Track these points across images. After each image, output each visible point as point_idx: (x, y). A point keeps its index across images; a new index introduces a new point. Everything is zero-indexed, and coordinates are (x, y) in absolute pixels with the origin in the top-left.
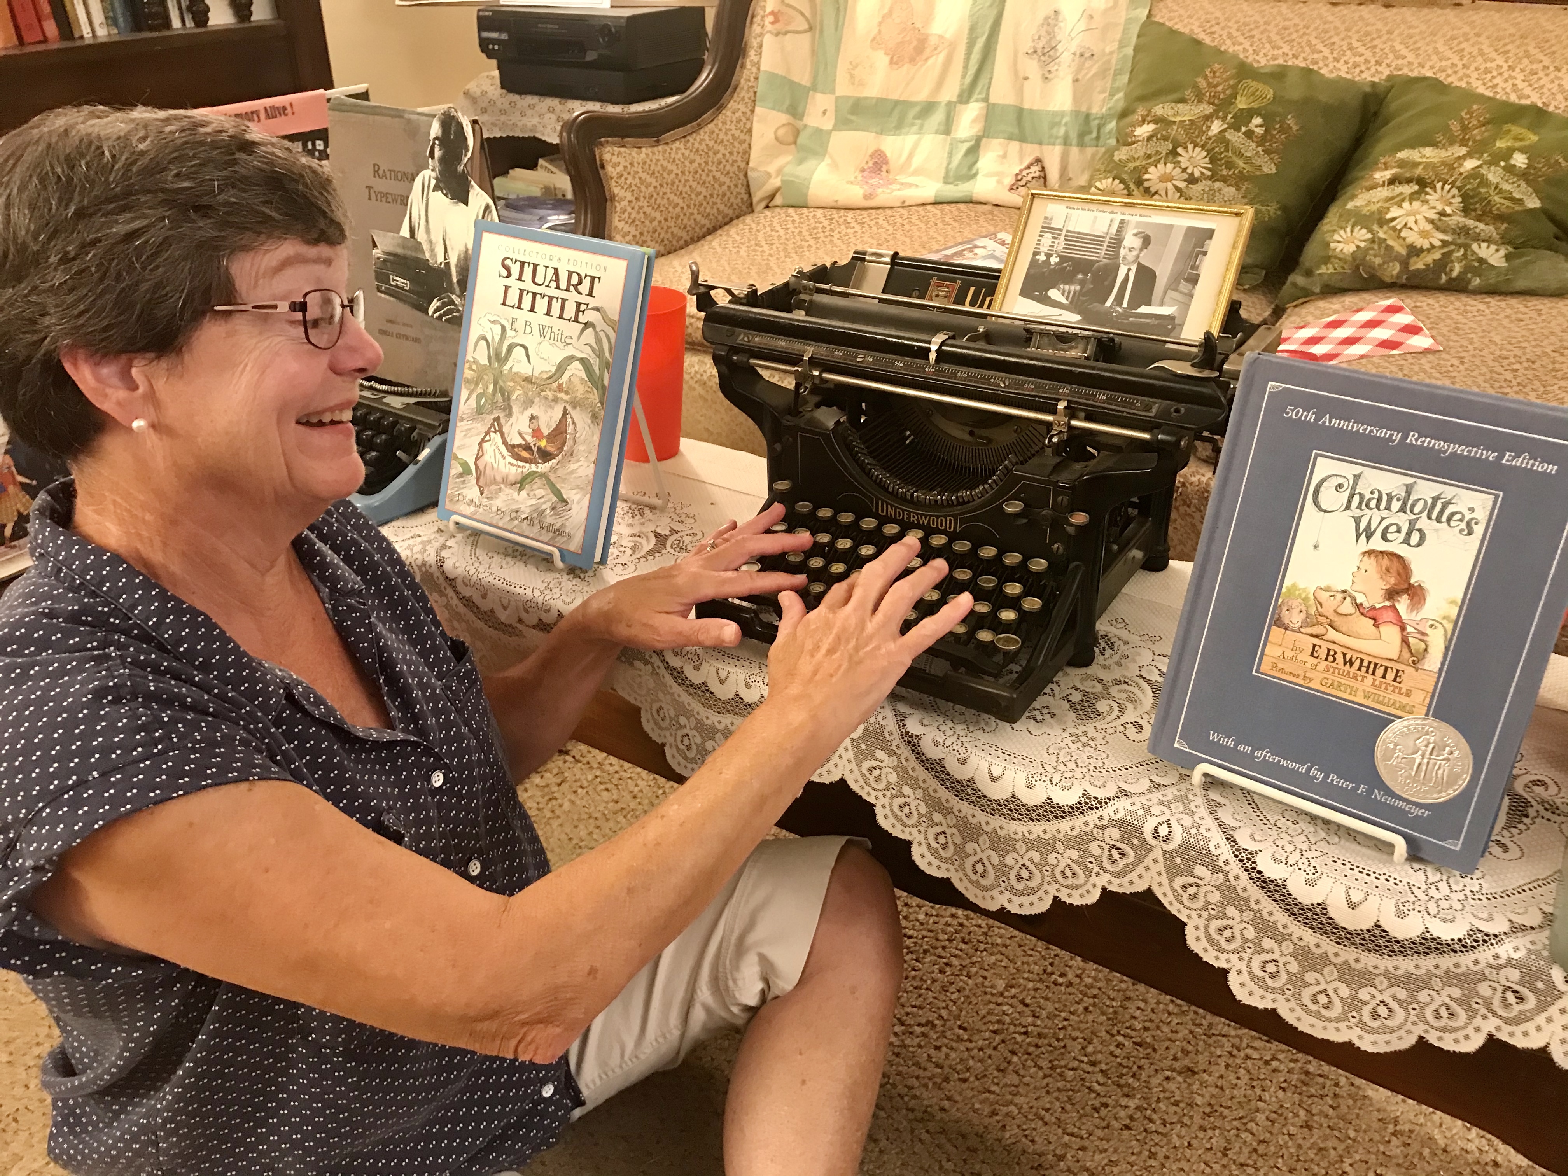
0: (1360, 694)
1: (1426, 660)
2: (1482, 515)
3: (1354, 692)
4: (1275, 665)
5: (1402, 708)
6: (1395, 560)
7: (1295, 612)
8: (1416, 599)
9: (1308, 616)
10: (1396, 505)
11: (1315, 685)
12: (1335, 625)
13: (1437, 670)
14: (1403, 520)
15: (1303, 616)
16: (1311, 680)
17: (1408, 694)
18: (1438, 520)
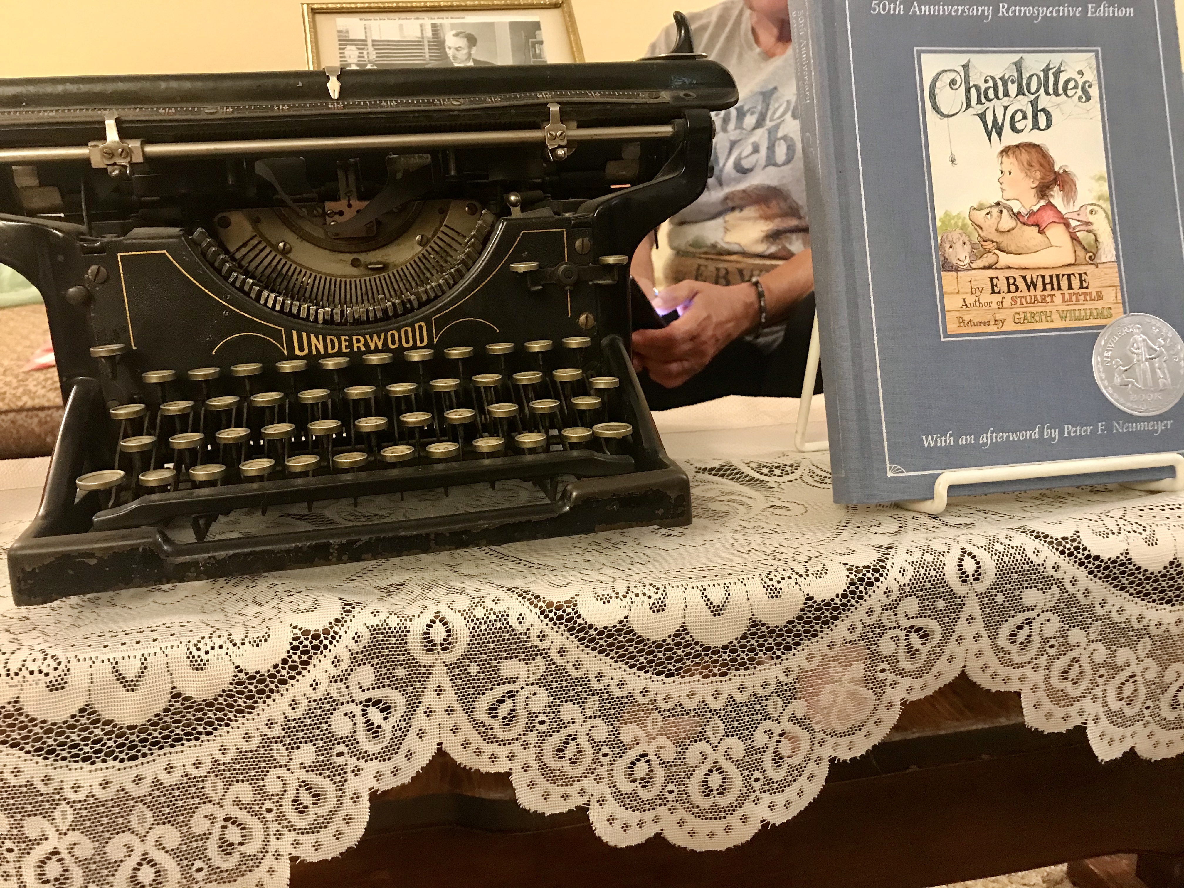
0: (1056, 316)
1: (1101, 251)
2: (1091, 76)
3: (1049, 317)
4: (961, 319)
5: (1100, 315)
6: (1033, 151)
7: (958, 245)
8: (1067, 188)
9: (973, 245)
10: (1013, 89)
11: (1009, 326)
12: (1003, 245)
13: (1114, 259)
14: (1024, 103)
15: (968, 247)
16: (1003, 322)
17: (1100, 298)
18: (1057, 94)
